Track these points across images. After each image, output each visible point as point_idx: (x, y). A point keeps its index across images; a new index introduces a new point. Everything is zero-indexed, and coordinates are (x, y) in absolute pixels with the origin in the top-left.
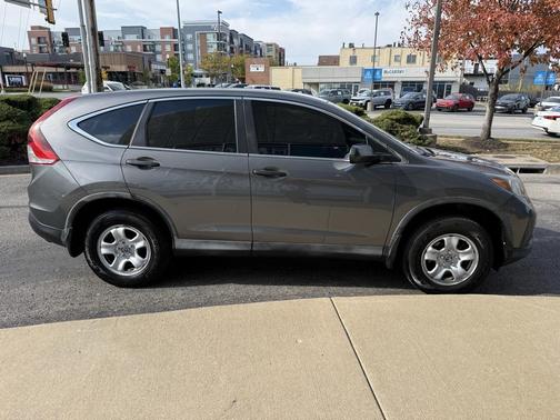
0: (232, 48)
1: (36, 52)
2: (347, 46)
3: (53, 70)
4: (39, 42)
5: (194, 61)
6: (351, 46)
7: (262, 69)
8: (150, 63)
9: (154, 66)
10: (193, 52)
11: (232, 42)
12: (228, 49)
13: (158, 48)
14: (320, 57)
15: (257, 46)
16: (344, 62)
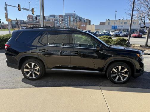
0: (77, 20)
1: (29, 21)
2: (108, 20)
3: (33, 25)
4: (30, 19)
5: (67, 24)
6: (109, 20)
7: (84, 26)
8: (56, 24)
9: (57, 25)
10: (67, 21)
11: (77, 19)
12: (76, 20)
13: (58, 20)
14: (100, 22)
15: (83, 20)
16: (107, 24)
